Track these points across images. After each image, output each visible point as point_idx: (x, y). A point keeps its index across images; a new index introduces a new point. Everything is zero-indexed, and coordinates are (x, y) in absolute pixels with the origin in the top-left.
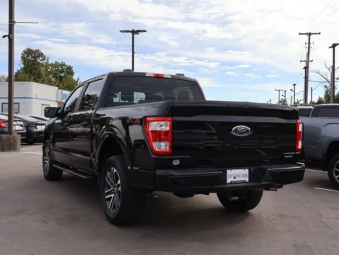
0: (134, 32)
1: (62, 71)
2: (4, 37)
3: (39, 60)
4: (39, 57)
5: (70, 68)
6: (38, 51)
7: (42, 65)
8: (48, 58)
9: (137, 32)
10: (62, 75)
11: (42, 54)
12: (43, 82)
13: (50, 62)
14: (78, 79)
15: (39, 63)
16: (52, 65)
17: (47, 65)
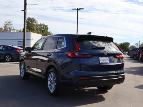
0: (78, 9)
1: (43, 28)
2: (22, 11)
3: (33, 23)
4: (33, 21)
5: (46, 26)
6: (33, 19)
7: (35, 25)
8: (37, 22)
9: (80, 9)
10: (43, 29)
11: (35, 20)
12: (35, 32)
13: (38, 24)
14: (50, 31)
15: (33, 24)
16: (39, 25)
17: (37, 25)
